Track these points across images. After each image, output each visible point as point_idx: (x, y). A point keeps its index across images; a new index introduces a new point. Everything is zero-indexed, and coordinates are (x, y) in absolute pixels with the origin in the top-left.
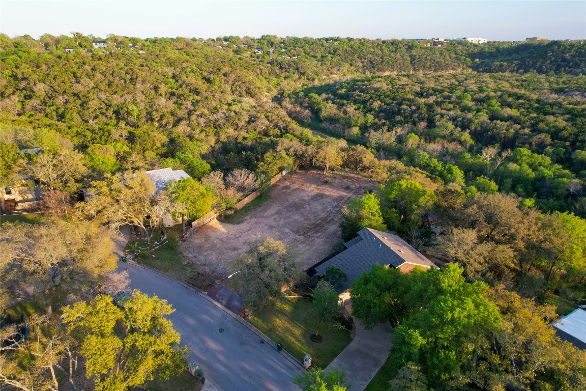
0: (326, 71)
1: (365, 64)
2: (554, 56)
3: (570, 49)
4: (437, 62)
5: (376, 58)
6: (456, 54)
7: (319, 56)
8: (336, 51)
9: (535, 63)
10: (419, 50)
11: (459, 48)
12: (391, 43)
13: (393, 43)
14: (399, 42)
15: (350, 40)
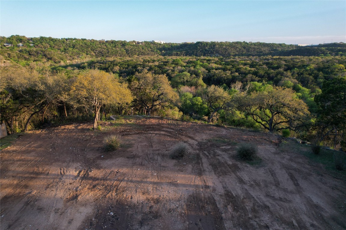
0: (69, 58)
1: (97, 53)
2: (201, 48)
3: (207, 45)
4: (142, 52)
5: (104, 50)
6: (151, 48)
7: (62, 49)
8: (75, 46)
9: (193, 52)
10: (129, 46)
11: (152, 46)
12: (111, 42)
13: (113, 42)
14: (116, 42)
15: (83, 40)
